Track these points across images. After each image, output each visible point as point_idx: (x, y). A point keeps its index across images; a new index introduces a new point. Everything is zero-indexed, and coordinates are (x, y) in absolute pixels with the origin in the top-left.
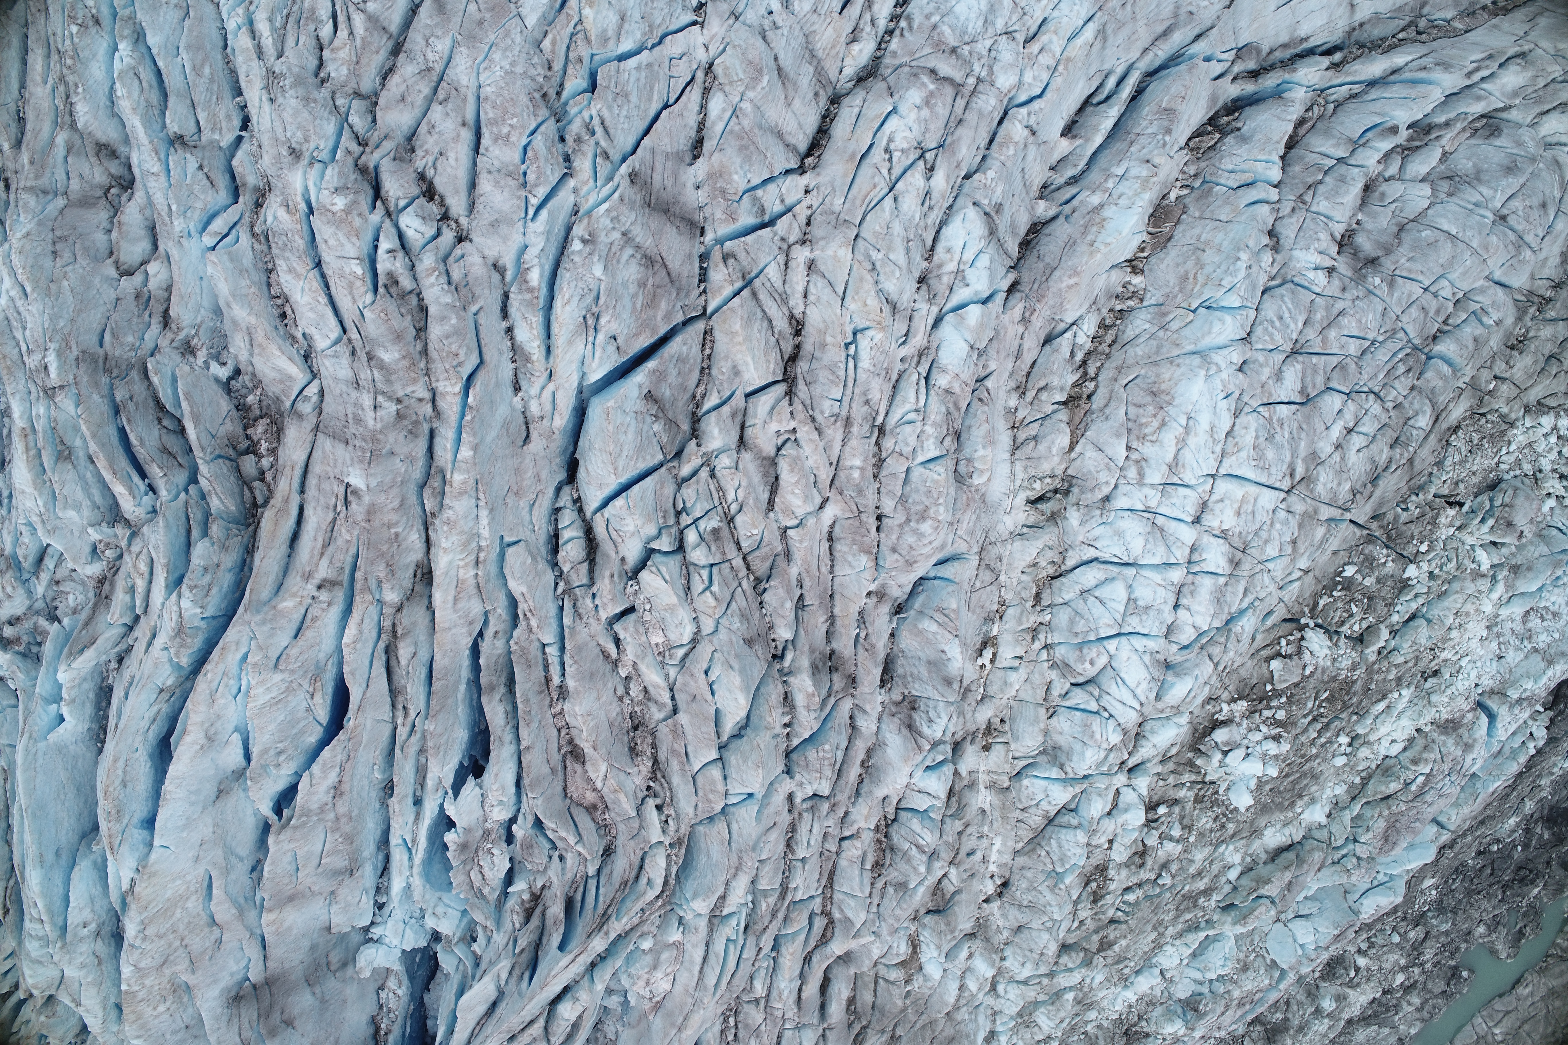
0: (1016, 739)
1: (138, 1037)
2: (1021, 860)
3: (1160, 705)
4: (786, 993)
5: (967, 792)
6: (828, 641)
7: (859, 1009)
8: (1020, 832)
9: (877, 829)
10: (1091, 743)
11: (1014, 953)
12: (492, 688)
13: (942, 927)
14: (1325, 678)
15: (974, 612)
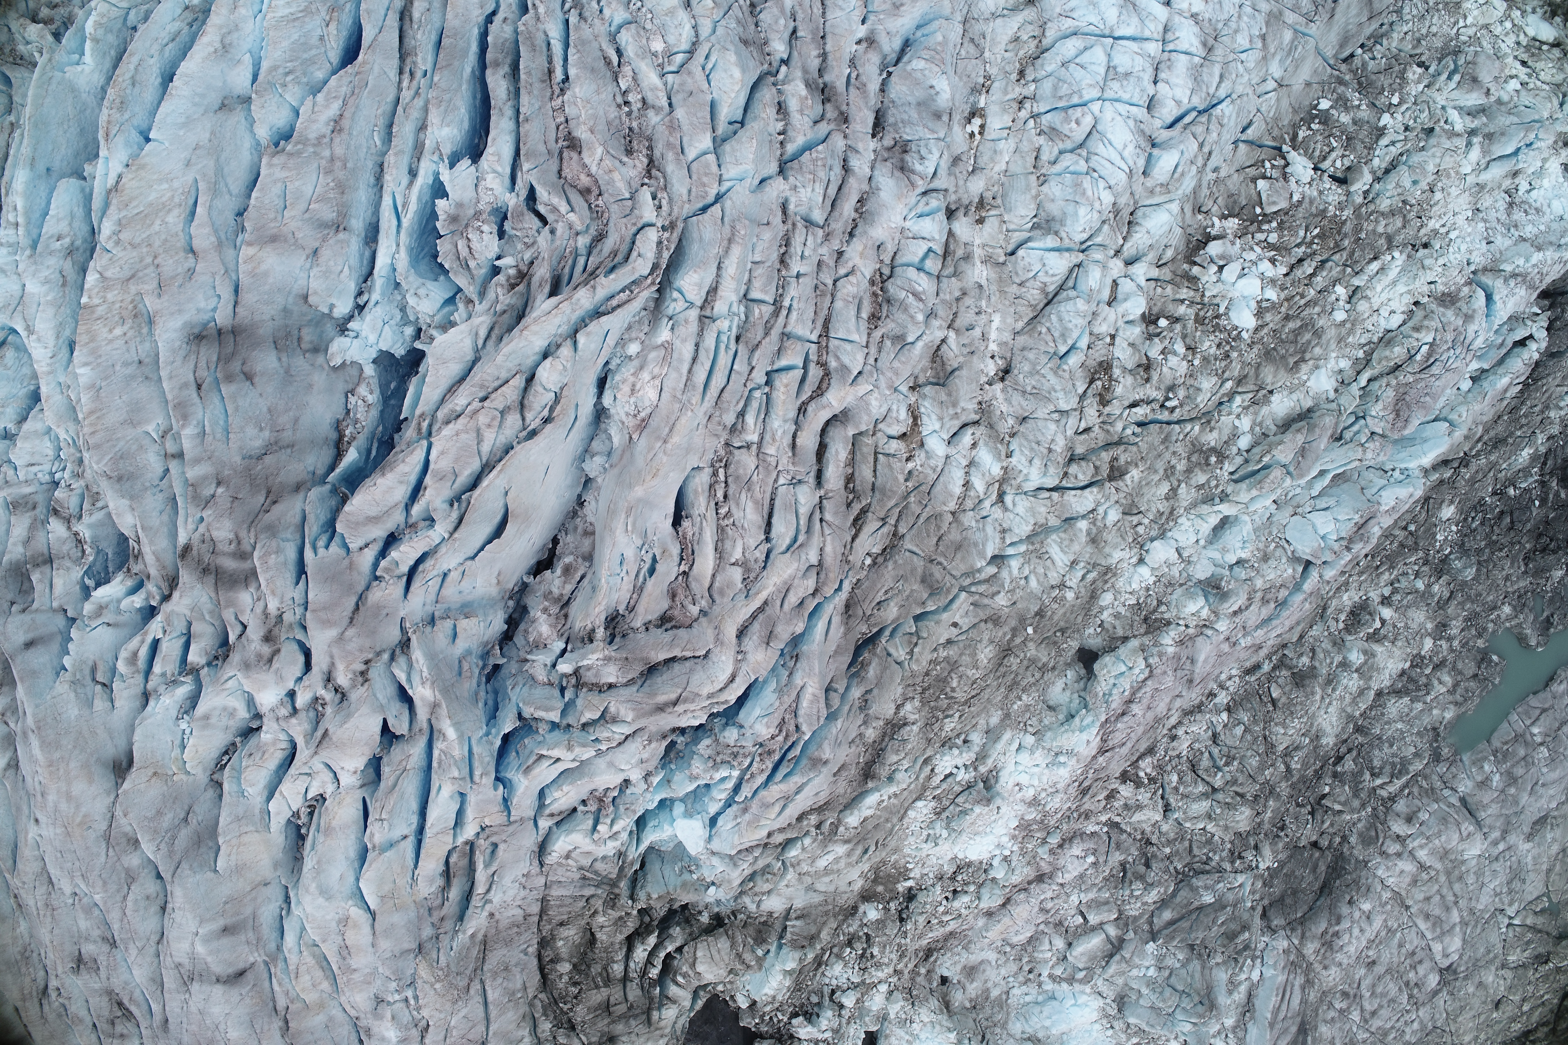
0: (1009, 210)
1: (86, 364)
2: (1021, 340)
3: (1149, 183)
4: (780, 433)
5: (962, 263)
6: (821, 76)
7: (858, 488)
8: (1019, 309)
9: (872, 282)
10: (1083, 201)
11: (1021, 445)
12: (497, 64)
13: (944, 397)
14: (1314, 210)
15: (961, 78)
